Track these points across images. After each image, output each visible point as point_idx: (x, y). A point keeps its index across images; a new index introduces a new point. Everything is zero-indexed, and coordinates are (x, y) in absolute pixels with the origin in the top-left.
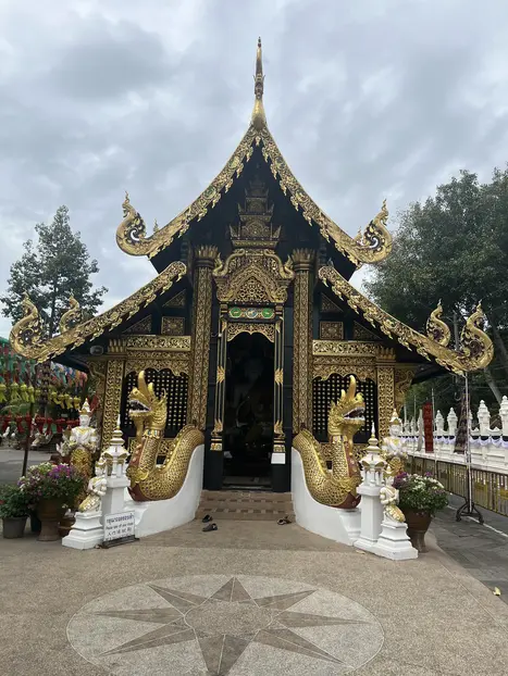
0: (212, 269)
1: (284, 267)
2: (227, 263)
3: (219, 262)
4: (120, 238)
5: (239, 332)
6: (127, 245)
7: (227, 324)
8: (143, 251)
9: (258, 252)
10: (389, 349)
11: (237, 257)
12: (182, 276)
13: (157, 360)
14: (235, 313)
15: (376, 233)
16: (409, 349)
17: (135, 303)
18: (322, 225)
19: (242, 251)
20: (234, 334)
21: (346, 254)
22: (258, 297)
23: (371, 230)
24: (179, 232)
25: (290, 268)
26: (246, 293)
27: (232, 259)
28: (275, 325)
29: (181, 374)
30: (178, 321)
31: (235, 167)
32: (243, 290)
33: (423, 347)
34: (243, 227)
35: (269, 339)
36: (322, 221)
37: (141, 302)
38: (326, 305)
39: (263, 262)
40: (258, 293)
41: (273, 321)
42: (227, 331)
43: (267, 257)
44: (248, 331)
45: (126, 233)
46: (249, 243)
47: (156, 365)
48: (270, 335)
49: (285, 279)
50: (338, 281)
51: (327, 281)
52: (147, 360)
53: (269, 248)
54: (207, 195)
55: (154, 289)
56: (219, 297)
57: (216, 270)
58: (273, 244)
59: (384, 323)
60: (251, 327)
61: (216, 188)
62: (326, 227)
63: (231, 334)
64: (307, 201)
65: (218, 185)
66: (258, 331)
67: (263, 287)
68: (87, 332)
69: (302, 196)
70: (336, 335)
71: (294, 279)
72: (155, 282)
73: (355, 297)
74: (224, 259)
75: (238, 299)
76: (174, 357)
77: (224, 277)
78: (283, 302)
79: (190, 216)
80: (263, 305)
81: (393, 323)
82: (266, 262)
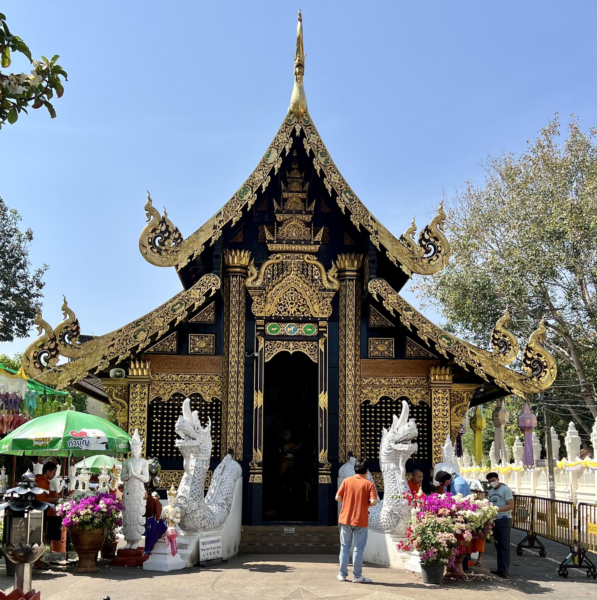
0: (245, 279)
1: (327, 275)
2: (263, 270)
3: (253, 270)
4: (144, 246)
5: (278, 351)
6: (152, 254)
7: (265, 342)
8: (170, 262)
9: (298, 258)
10: (445, 369)
11: (273, 264)
12: (216, 290)
13: (185, 384)
14: (273, 329)
15: (432, 240)
16: (466, 369)
17: (164, 321)
18: (372, 230)
19: (279, 257)
20: (272, 354)
21: (399, 263)
22: (298, 310)
23: (427, 237)
24: (211, 239)
25: (334, 276)
26: (284, 306)
27: (268, 266)
28: (318, 343)
29: (212, 399)
30: (207, 339)
31: (272, 161)
32: (281, 302)
33: (481, 368)
34: (280, 228)
35: (312, 359)
36: (372, 226)
37: (170, 320)
38: (375, 319)
39: (303, 269)
40: (299, 306)
41: (316, 339)
42: (265, 350)
43: (307, 264)
44: (288, 350)
45: (150, 241)
46: (287, 247)
47: (184, 390)
48: (313, 355)
49: (329, 290)
50: (389, 295)
51: (378, 295)
52: (173, 384)
53: (310, 253)
54: (242, 195)
55: (185, 306)
56: (254, 311)
57: (249, 280)
58: (315, 248)
59: (440, 341)
60: (291, 346)
61: (252, 187)
62: (376, 233)
63: (269, 354)
64: (356, 203)
65: (253, 184)
66: (300, 350)
67: (304, 299)
68: (111, 354)
69: (349, 197)
70: (386, 353)
71: (340, 289)
72: (186, 298)
73: (409, 313)
74: (258, 266)
75: (276, 313)
76: (204, 380)
77: (260, 288)
78: (326, 316)
79: (223, 220)
80: (305, 320)
81: (449, 342)
82: (307, 269)
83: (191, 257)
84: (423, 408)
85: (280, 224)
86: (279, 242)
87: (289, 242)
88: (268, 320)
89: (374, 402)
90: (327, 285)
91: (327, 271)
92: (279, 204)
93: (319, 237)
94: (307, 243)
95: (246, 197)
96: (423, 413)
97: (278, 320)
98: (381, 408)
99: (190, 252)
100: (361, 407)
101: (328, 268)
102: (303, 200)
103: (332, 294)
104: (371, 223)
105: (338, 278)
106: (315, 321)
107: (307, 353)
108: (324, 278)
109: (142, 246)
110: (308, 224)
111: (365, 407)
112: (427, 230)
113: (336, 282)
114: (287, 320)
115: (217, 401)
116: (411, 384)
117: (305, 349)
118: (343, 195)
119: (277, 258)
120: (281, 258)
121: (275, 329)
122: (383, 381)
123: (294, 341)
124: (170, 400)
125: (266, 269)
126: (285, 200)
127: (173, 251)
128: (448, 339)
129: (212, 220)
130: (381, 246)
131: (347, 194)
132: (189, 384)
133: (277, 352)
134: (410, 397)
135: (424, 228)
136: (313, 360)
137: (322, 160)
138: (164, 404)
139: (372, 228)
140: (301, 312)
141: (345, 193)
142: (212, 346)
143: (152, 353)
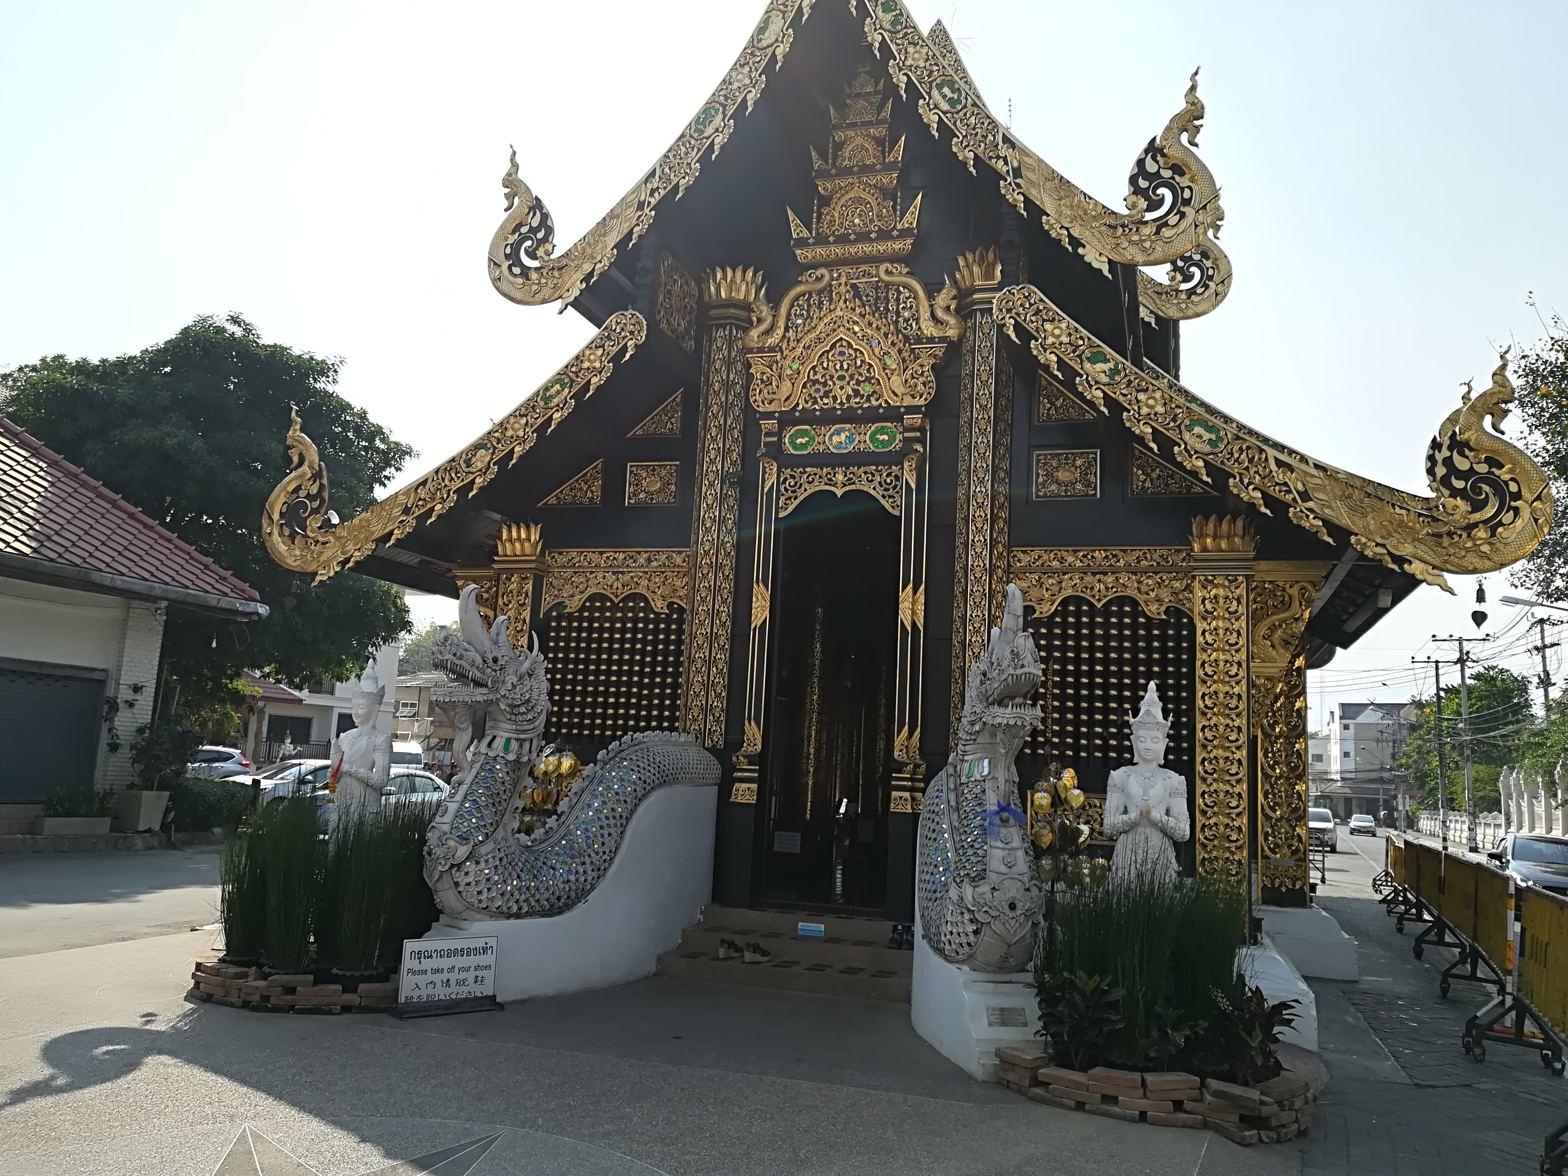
0: (746, 330)
1: (931, 306)
2: (786, 308)
3: (765, 310)
4: (495, 264)
5: (809, 492)
6: (511, 278)
7: (779, 472)
8: (546, 292)
9: (866, 274)
10: (1233, 520)
11: (810, 293)
12: (636, 346)
13: (614, 573)
14: (799, 441)
15: (1166, 174)
16: (1263, 510)
17: (527, 424)
18: (1005, 169)
19: (822, 276)
20: (796, 498)
21: (1076, 243)
22: (857, 393)
23: (1151, 167)
24: (631, 232)
25: (948, 308)
26: (825, 384)
27: (797, 299)
28: (902, 468)
29: (670, 605)
30: (664, 473)
31: (770, 41)
32: (819, 376)
33: (1310, 504)
34: (825, 211)
35: (887, 506)
36: (1005, 159)
37: (539, 421)
38: (1053, 404)
39: (878, 298)
40: (858, 383)
41: (896, 458)
42: (778, 490)
43: (888, 285)
44: (833, 489)
45: (508, 251)
46: (838, 250)
47: (611, 586)
48: (890, 497)
49: (931, 340)
50: (1048, 326)
51: (1017, 327)
52: (591, 573)
53: (894, 259)
54: (700, 127)
55: (571, 387)
56: (756, 401)
57: (754, 333)
58: (904, 245)
59: (1187, 436)
60: (840, 477)
61: (724, 107)
62: (1017, 173)
63: (789, 498)
64: (965, 107)
65: (726, 98)
66: (859, 487)
67: (870, 365)
68: (420, 503)
69: (950, 95)
70: (1079, 486)
71: (962, 338)
72: (574, 369)
73: (1099, 366)
74: (774, 300)
75: (807, 402)
76: (655, 564)
77: (771, 349)
78: (922, 402)
79: (658, 188)
80: (871, 416)
81: (1213, 437)
82: (887, 298)
83: (588, 279)
84: (1178, 627)
85: (825, 201)
86: (821, 240)
87: (843, 240)
88: (788, 419)
89: (1046, 610)
90: (929, 329)
91: (930, 296)
92: (824, 156)
93: (911, 219)
94: (884, 235)
95: (709, 131)
97: (809, 418)
98: (1065, 625)
99: (587, 268)
101: (933, 290)
102: (879, 142)
103: (940, 350)
104: (1003, 150)
105: (957, 310)
106: (894, 414)
107: (877, 494)
108: (925, 314)
109: (493, 263)
110: (888, 194)
112: (1152, 149)
113: (952, 321)
114: (829, 418)
115: (681, 610)
116: (1144, 563)
117: (873, 485)
118: (935, 93)
119: (819, 279)
120: (827, 278)
121: (803, 441)
122: (1070, 559)
123: (848, 465)
124: (583, 608)
125: (792, 306)
127: (553, 269)
128: (1210, 429)
129: (636, 189)
130: (1029, 204)
131: (946, 90)
132: (623, 573)
133: (806, 494)
134: (1140, 598)
135: (1145, 144)
136: (890, 510)
137: (887, 18)
138: (570, 617)
139: (1006, 163)
140: (862, 396)
141: (939, 87)
142: (673, 488)
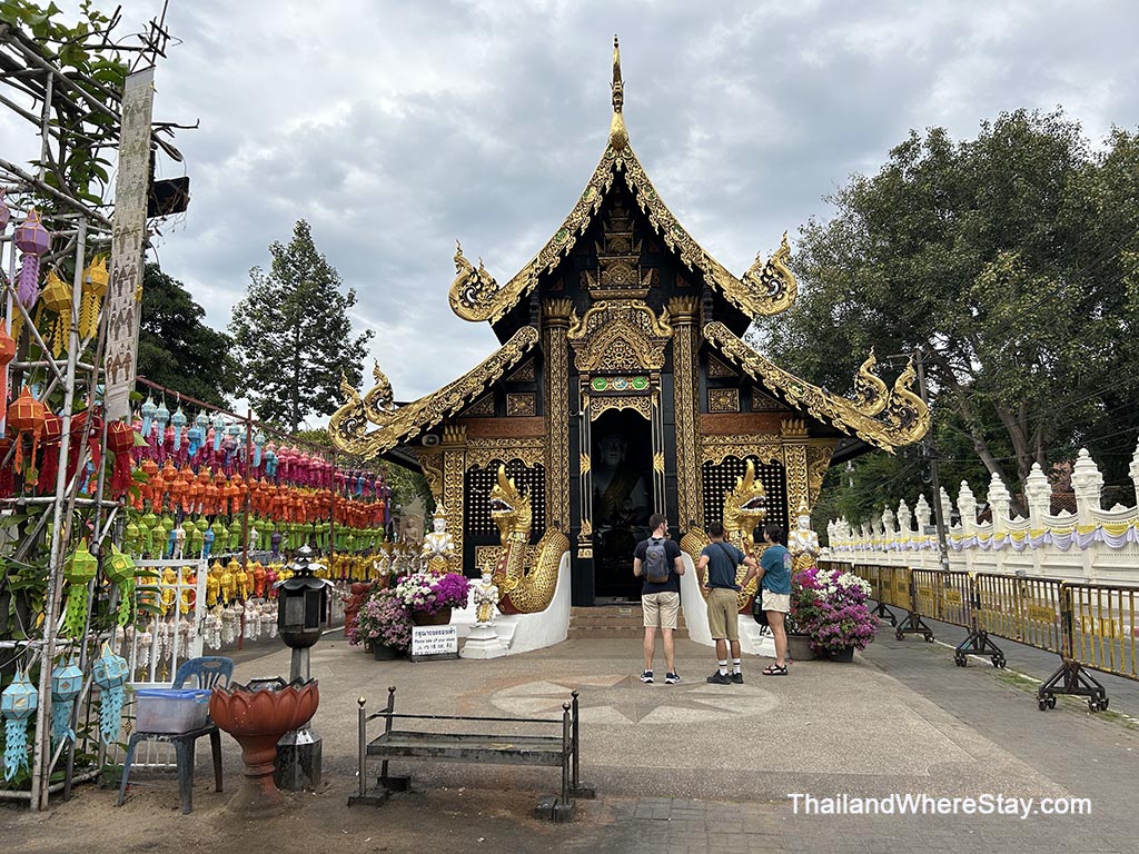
0: (567, 330)
1: (658, 321)
2: (585, 321)
3: (575, 319)
4: (454, 300)
5: (606, 409)
6: (464, 308)
7: (590, 399)
8: (483, 316)
9: (626, 305)
10: (799, 422)
11: (597, 313)
12: (534, 344)
13: (504, 449)
14: (599, 385)
16: (822, 421)
17: (477, 380)
18: (706, 269)
19: (604, 305)
20: (599, 412)
21: (738, 304)
22: (627, 362)
23: (769, 273)
24: (526, 289)
25: (666, 322)
26: (612, 359)
27: (591, 315)
28: (651, 398)
29: (534, 465)
30: (526, 399)
31: (592, 200)
32: (608, 355)
33: (840, 419)
34: (604, 272)
35: (644, 415)
36: (705, 265)
37: (485, 379)
38: (715, 368)
39: (632, 317)
40: (627, 358)
41: (648, 393)
42: (590, 409)
43: (636, 310)
44: (617, 407)
45: (461, 294)
46: (612, 293)
47: (503, 456)
48: (645, 411)
49: (661, 338)
50: (728, 340)
51: (716, 341)
52: (492, 450)
53: (638, 298)
54: (559, 239)
55: (500, 363)
56: (577, 365)
57: (571, 331)
58: (643, 292)
59: (790, 390)
60: (620, 402)
61: (570, 230)
62: (711, 272)
63: (596, 412)
64: (686, 240)
65: (571, 226)
66: (630, 407)
67: (633, 349)
68: (422, 419)
69: (679, 234)
70: (730, 406)
71: (673, 336)
72: (502, 354)
73: (751, 359)
74: (580, 315)
75: (602, 366)
76: (525, 444)
77: (583, 339)
78: (659, 367)
79: (539, 268)
80: (634, 374)
81: (801, 390)
82: (635, 316)
83: (505, 310)
84: (776, 468)
85: (604, 268)
86: (603, 287)
87: (614, 287)
88: (594, 375)
89: (718, 462)
90: (659, 333)
91: (657, 317)
92: (602, 247)
93: (647, 281)
94: (634, 287)
95: (563, 241)
96: (776, 473)
97: (605, 375)
98: (726, 469)
99: (505, 305)
100: (703, 469)
101: (658, 313)
102: (629, 241)
103: (665, 342)
104: (706, 262)
105: (670, 323)
106: (646, 374)
107: (639, 410)
108: (655, 325)
109: (452, 300)
110: (636, 267)
111: (708, 469)
112: (770, 265)
113: (669, 329)
114: (614, 375)
115: (540, 466)
116: (760, 440)
117: (637, 406)
118: (672, 232)
119: (601, 306)
120: (606, 305)
121: (601, 384)
122: (728, 439)
123: (624, 396)
124: (489, 467)
125: (589, 318)
126: (608, 242)
127: (485, 303)
128: (799, 387)
129: (527, 267)
130: (717, 286)
131: (677, 231)
132: (509, 449)
133: (604, 410)
134: (758, 456)
135: (766, 263)
136: (646, 417)
137: (647, 195)
138: (481, 472)
139: (706, 267)
140: (629, 364)
141: (674, 230)
142: (532, 406)
143: (468, 417)
